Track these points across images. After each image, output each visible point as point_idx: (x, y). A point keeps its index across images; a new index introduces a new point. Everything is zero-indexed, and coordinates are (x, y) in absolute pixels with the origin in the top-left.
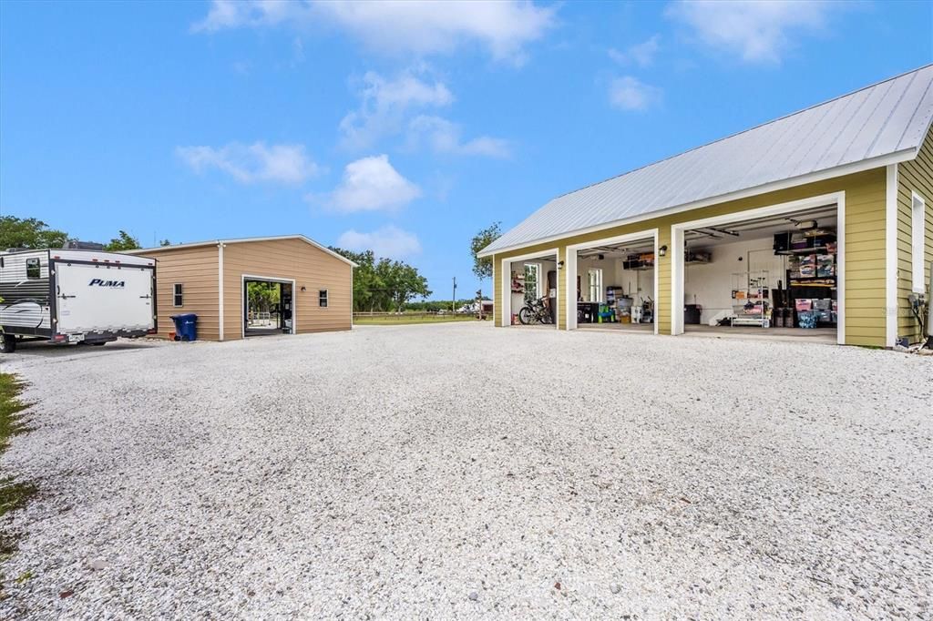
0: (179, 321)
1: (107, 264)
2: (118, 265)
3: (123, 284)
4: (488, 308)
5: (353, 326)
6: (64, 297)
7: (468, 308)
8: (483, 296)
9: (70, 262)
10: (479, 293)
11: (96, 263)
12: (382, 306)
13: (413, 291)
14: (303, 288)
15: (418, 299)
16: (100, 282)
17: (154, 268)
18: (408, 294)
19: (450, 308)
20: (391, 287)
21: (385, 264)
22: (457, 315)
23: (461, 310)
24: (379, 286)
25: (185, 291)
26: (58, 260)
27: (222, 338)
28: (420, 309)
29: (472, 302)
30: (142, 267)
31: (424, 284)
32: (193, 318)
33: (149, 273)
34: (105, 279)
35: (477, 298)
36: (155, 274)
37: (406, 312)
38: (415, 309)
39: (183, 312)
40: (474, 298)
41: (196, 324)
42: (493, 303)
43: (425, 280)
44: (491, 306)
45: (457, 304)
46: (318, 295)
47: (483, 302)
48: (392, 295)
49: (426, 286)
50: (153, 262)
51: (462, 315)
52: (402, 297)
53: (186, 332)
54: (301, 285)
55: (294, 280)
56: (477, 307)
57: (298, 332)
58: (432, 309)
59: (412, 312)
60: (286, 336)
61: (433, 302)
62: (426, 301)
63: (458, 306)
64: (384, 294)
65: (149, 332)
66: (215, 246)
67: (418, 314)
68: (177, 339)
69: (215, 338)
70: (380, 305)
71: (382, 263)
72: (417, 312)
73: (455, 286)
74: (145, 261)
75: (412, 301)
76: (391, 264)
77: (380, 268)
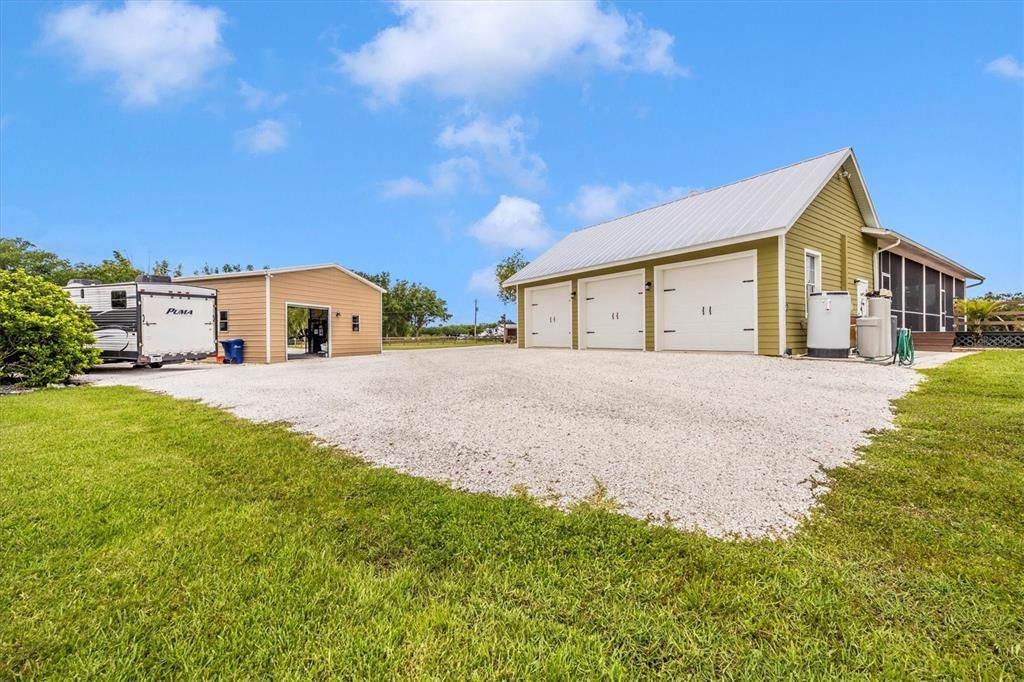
0: (227, 345)
1: (180, 295)
2: (188, 296)
3: (191, 312)
4: (512, 333)
5: (383, 351)
6: (147, 324)
7: (491, 332)
8: (507, 319)
9: (152, 294)
10: (503, 317)
11: (171, 295)
12: (398, 331)
13: (432, 314)
14: (338, 314)
15: (436, 323)
16: (174, 311)
17: (215, 298)
18: (427, 317)
19: (472, 333)
20: (408, 311)
21: (402, 287)
22: (479, 340)
23: (483, 334)
24: (396, 309)
25: (230, 318)
26: (143, 292)
27: (268, 360)
28: (438, 334)
29: (494, 326)
30: (206, 297)
31: (444, 307)
32: (240, 343)
33: (211, 302)
34: (178, 309)
35: (500, 322)
36: (216, 303)
37: (423, 337)
38: (432, 334)
39: (230, 336)
40: (496, 322)
41: (243, 348)
42: (517, 326)
43: (444, 302)
44: (515, 330)
45: (478, 328)
46: (351, 320)
47: (507, 326)
48: (409, 318)
49: (446, 309)
50: (214, 292)
51: (485, 340)
52: (420, 321)
53: (234, 355)
54: (336, 311)
55: (330, 307)
56: (501, 331)
57: (334, 355)
58: (452, 335)
59: (428, 337)
60: (323, 359)
61: (452, 327)
62: (445, 325)
63: (480, 330)
64: (400, 318)
65: (211, 355)
66: (264, 276)
67: (436, 340)
68: (225, 362)
69: (262, 360)
70: (395, 329)
71: (399, 284)
72: (434, 337)
73: (477, 309)
74: (208, 292)
75: (430, 325)
76: (408, 286)
77: (396, 289)
